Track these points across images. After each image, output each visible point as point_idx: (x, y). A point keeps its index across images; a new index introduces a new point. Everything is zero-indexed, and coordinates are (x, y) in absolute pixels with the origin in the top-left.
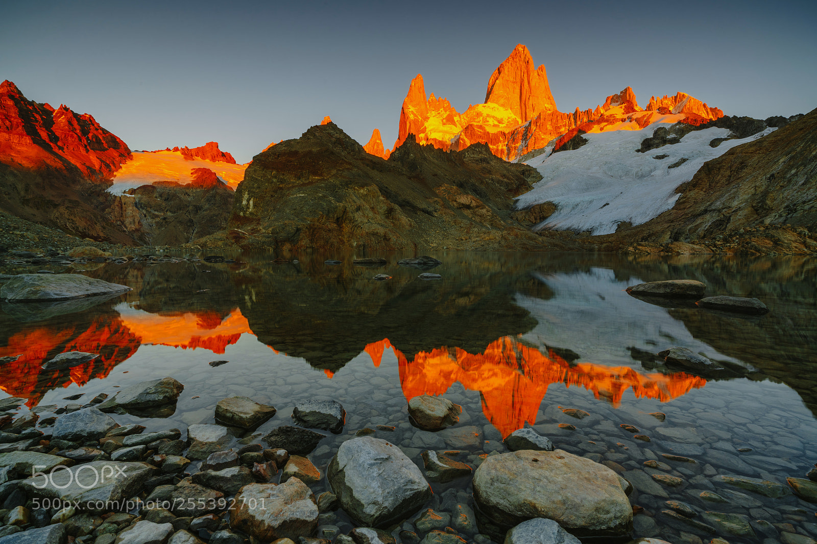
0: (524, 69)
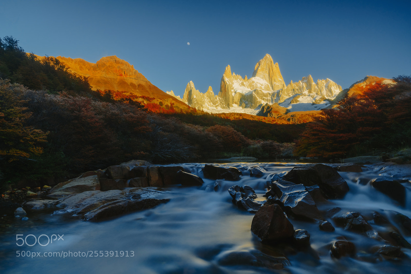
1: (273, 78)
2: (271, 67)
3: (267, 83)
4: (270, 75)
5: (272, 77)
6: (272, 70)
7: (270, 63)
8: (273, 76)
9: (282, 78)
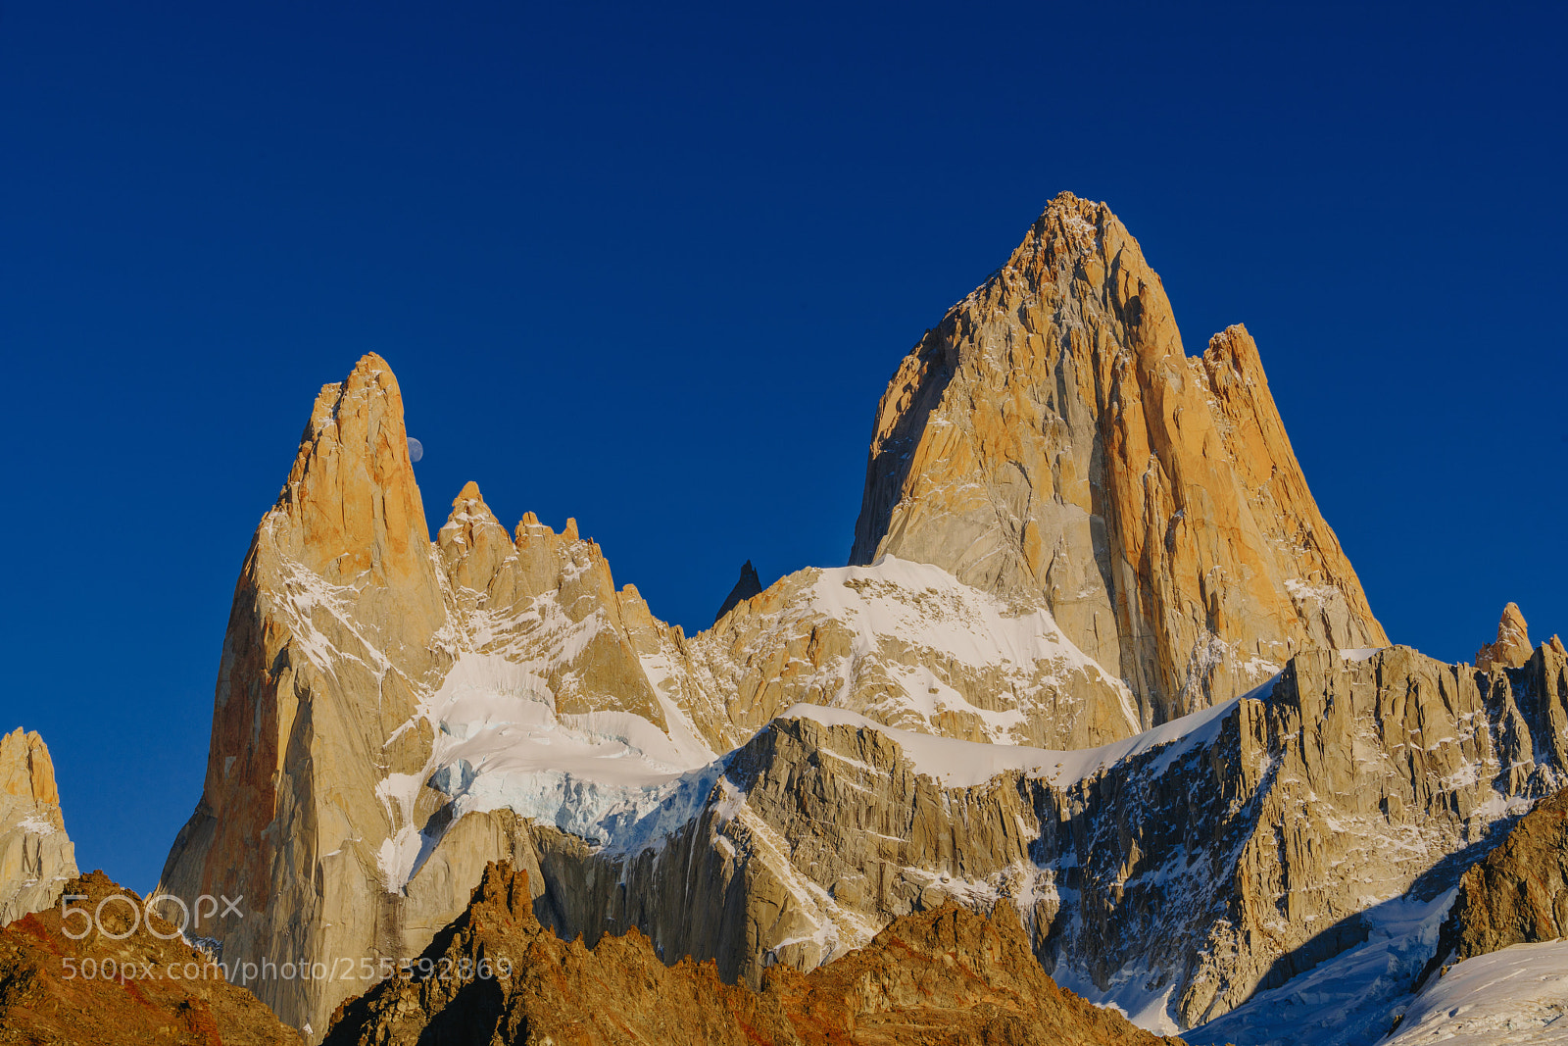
0: (1111, 350)
1: (1184, 566)
2: (1130, 390)
3: (1078, 659)
4: (1133, 530)
5: (1161, 548)
6: (1158, 440)
7: (1110, 329)
8: (1170, 544)
9: (1343, 568)
